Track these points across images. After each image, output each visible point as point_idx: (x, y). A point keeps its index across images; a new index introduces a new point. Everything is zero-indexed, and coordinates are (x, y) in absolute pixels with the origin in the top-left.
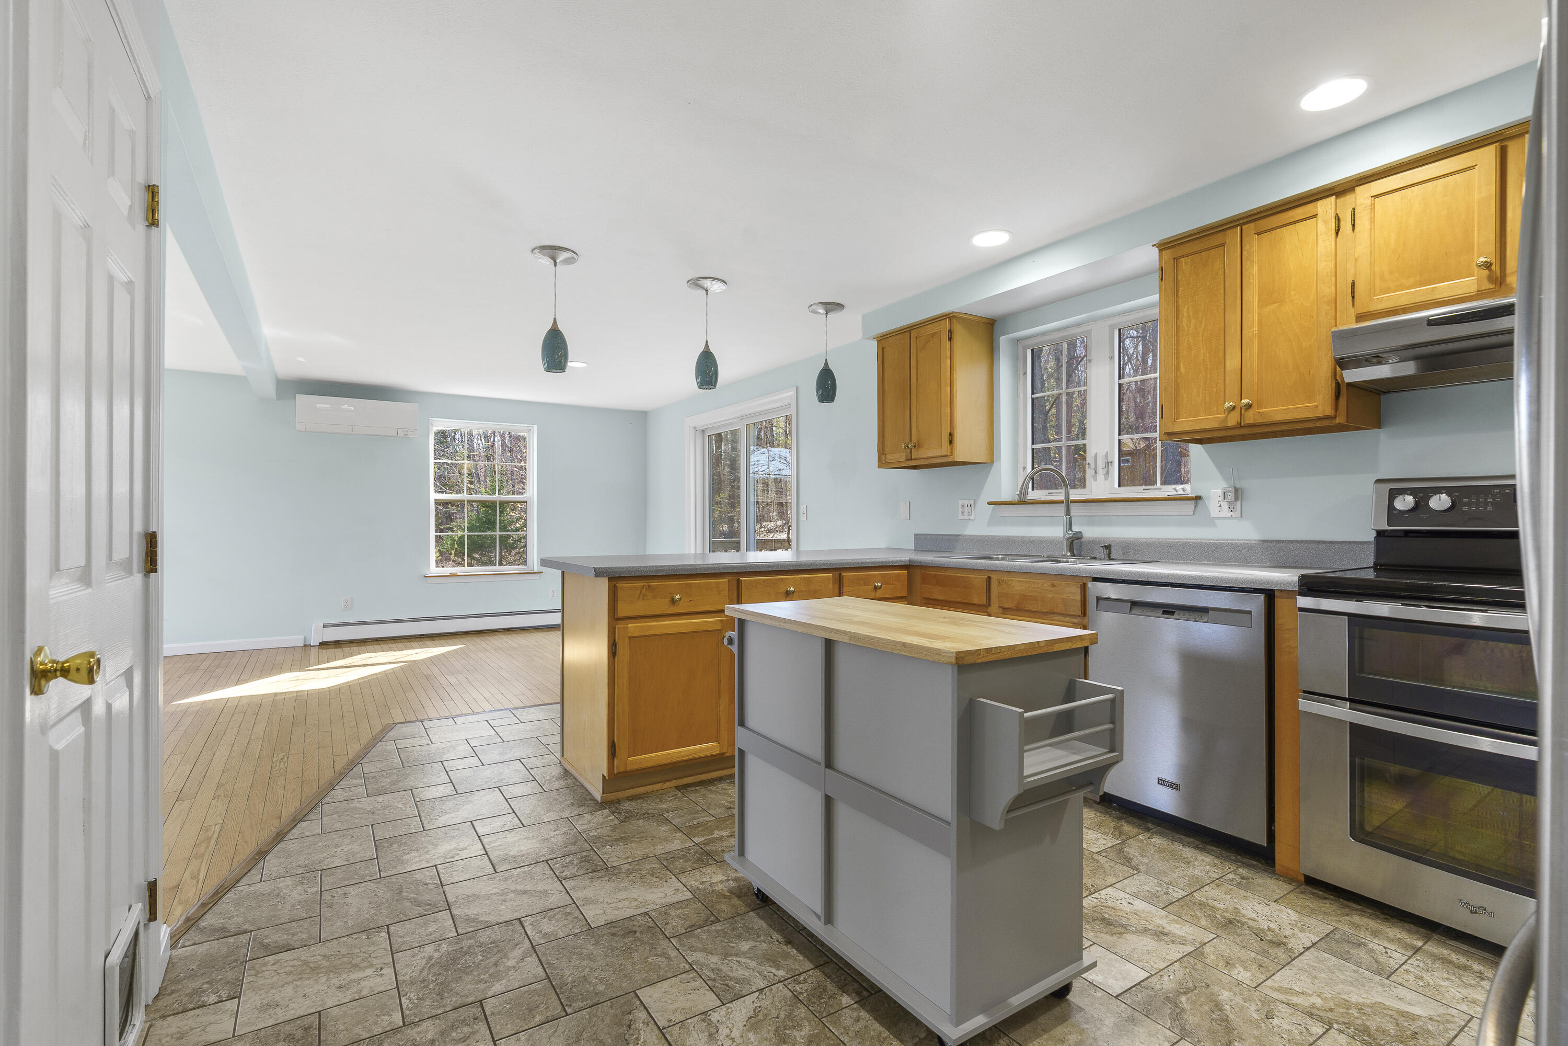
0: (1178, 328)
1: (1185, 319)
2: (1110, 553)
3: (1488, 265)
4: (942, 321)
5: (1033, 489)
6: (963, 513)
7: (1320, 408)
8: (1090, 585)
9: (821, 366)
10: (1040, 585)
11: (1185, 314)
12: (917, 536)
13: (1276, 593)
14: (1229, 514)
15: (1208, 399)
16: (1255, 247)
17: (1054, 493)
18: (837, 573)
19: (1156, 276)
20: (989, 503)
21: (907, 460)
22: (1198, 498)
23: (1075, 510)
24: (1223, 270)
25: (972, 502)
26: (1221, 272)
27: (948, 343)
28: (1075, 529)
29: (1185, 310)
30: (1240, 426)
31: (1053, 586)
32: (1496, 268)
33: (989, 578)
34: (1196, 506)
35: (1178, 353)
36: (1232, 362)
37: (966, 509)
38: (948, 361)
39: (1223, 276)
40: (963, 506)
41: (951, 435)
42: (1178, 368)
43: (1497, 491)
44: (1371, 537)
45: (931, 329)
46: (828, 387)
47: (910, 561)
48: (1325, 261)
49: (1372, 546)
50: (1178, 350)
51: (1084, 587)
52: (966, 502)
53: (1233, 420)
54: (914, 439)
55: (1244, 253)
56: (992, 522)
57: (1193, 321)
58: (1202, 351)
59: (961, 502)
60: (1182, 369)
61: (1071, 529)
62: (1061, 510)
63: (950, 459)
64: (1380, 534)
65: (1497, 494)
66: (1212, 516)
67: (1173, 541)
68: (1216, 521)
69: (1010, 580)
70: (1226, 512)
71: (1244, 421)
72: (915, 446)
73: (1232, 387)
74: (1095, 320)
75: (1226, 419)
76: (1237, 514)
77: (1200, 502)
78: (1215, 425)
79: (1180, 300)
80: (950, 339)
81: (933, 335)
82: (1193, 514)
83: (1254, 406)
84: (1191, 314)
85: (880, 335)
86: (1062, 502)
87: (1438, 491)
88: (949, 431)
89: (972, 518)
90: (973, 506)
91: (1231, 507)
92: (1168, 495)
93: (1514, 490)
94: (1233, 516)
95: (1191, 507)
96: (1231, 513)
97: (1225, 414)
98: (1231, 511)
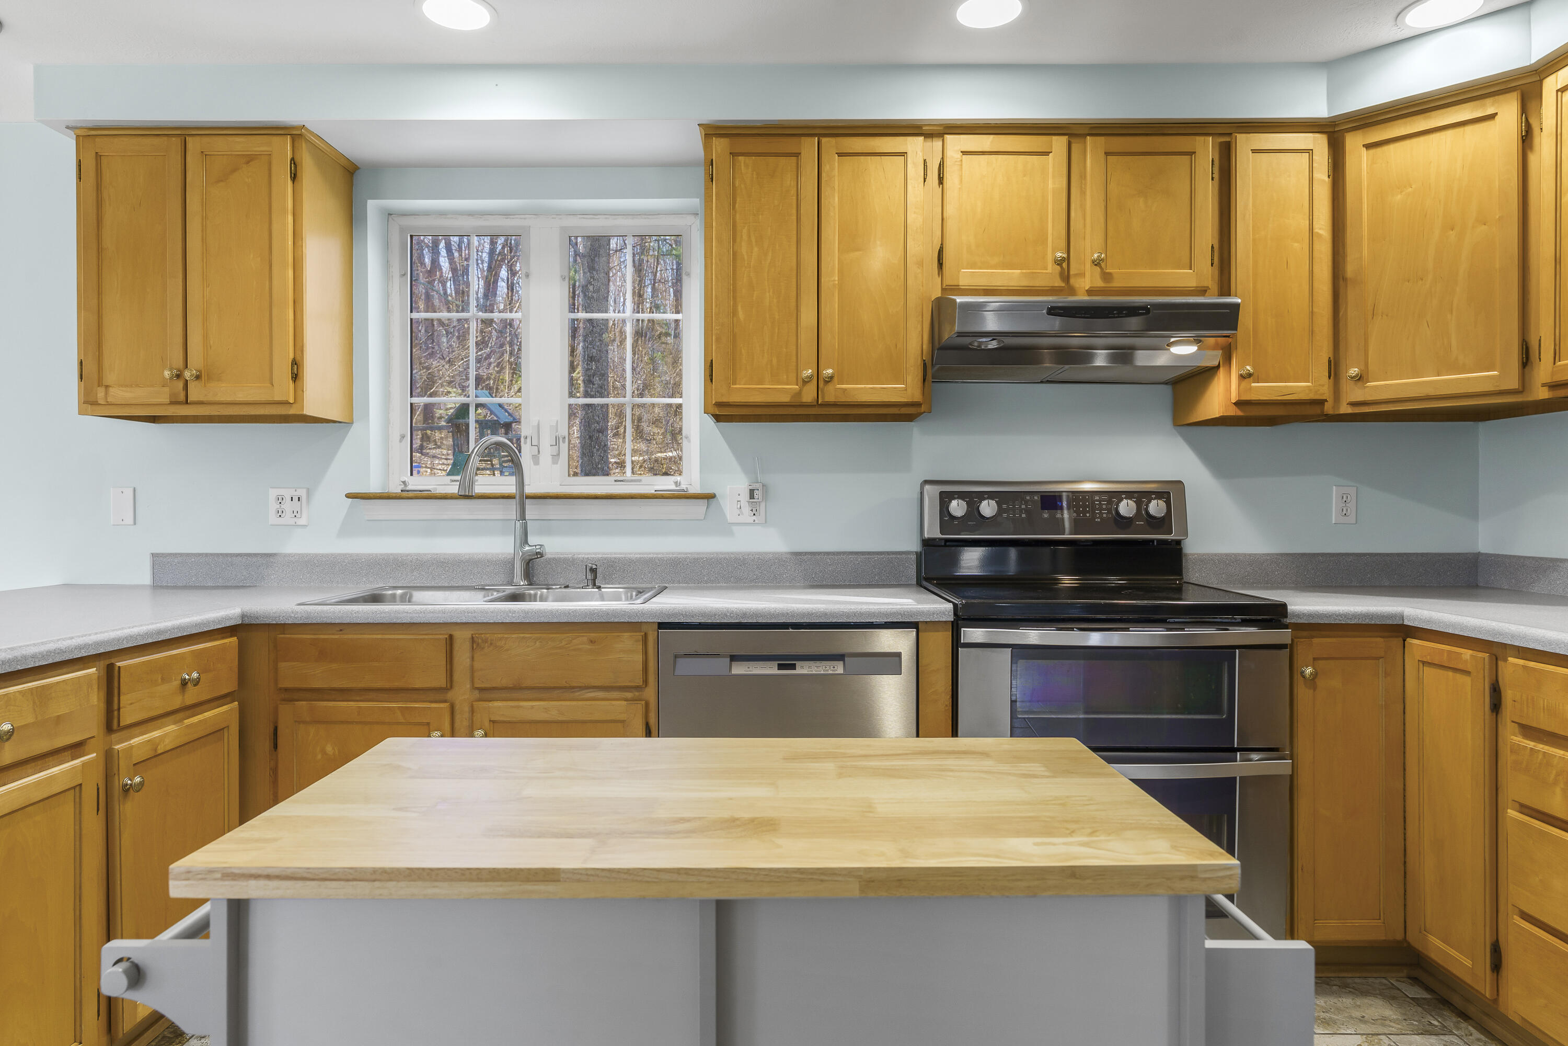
0: (735, 254)
1: (744, 244)
2: (596, 577)
3: (1059, 262)
4: (274, 138)
5: (416, 474)
6: (280, 514)
7: (909, 390)
10: (564, 643)
11: (745, 237)
12: (158, 560)
13: (921, 627)
14: (751, 519)
15: (775, 361)
16: (836, 172)
18: (103, 664)
19: (700, 173)
21: (173, 403)
22: (710, 497)
23: (532, 510)
24: (795, 189)
25: (302, 493)
26: (793, 191)
27: (288, 182)
29: (745, 231)
30: (817, 404)
31: (595, 641)
32: (1065, 265)
33: (451, 636)
34: (705, 507)
35: (734, 291)
36: (808, 317)
37: (287, 506)
38: (290, 219)
39: (795, 198)
40: (280, 500)
41: (296, 364)
42: (735, 313)
43: (1028, 498)
45: (245, 146)
47: (243, 616)
48: (915, 213)
50: (734, 284)
52: (287, 493)
53: (809, 395)
54: (196, 362)
55: (824, 175)
56: (346, 530)
57: (756, 249)
58: (768, 294)
59: (273, 493)
60: (741, 315)
61: (525, 541)
63: (292, 411)
64: (928, 543)
65: (1028, 501)
66: (729, 521)
67: (679, 556)
68: (734, 528)
69: (501, 639)
70: (747, 517)
71: (823, 397)
72: (198, 377)
73: (808, 351)
74: (537, 213)
75: (799, 394)
76: (759, 518)
77: (713, 501)
78: (785, 399)
79: (738, 216)
80: (294, 177)
81: (250, 159)
82: (704, 519)
83: (836, 379)
84: (753, 240)
87: (982, 496)
88: (291, 356)
89: (302, 522)
90: (304, 499)
91: (754, 510)
92: (655, 491)
93: (1042, 497)
94: (756, 522)
95: (699, 508)
96: (754, 518)
97: (797, 385)
98: (754, 514)
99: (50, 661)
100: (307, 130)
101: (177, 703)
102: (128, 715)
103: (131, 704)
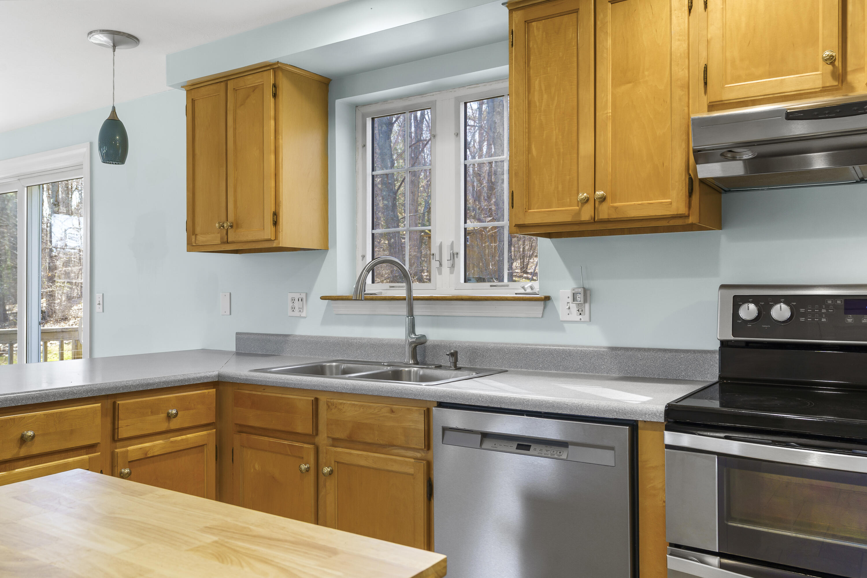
0: (529, 103)
1: (536, 94)
2: (456, 360)
3: (831, 60)
4: (265, 73)
5: (373, 282)
6: (293, 309)
7: (674, 205)
8: (435, 411)
9: (107, 115)
10: (376, 411)
11: (537, 87)
12: (240, 337)
13: (640, 425)
14: (578, 318)
15: (560, 188)
16: (609, 18)
17: (396, 287)
18: (110, 402)
19: (506, 43)
20: (323, 298)
21: (223, 243)
22: (547, 299)
23: (419, 309)
24: (576, 40)
25: (303, 296)
26: (574, 43)
27: (272, 100)
28: (419, 331)
29: (537, 82)
30: (594, 221)
31: (392, 411)
32: (838, 63)
33: (317, 400)
34: (545, 308)
35: (529, 132)
36: (586, 148)
37: (297, 304)
38: (272, 122)
39: (576, 47)
40: (293, 300)
41: (276, 214)
42: (529, 151)
43: (830, 302)
44: (716, 346)
45: (251, 81)
46: (116, 143)
47: (219, 376)
48: (679, 40)
49: (717, 356)
50: (529, 128)
51: (428, 413)
52: (297, 296)
53: (586, 215)
54: (231, 218)
55: (598, 23)
56: (325, 321)
57: (545, 96)
58: (554, 132)
59: (291, 296)
60: (534, 151)
61: (413, 332)
62: (402, 309)
63: (275, 245)
64: (724, 344)
65: (830, 305)
66: (562, 318)
67: (522, 346)
68: (566, 325)
69: (341, 404)
70: (575, 316)
71: (598, 216)
72: (232, 226)
73: (586, 178)
74: (441, 89)
75: (579, 213)
76: (585, 317)
77: (549, 303)
78: (568, 219)
79: (532, 71)
80: (275, 95)
81: (254, 88)
82: (542, 317)
83: (609, 199)
84: (543, 88)
85: (190, 84)
86: (404, 299)
87: (777, 299)
88: (273, 209)
89: (303, 314)
90: (304, 300)
91: (580, 310)
92: (516, 294)
93: (845, 300)
94: (582, 320)
95: (537, 308)
96: (580, 317)
97: (578, 206)
98: (580, 314)
99: (66, 398)
100: (281, 63)
101: (164, 427)
102: (123, 433)
103: (127, 426)
